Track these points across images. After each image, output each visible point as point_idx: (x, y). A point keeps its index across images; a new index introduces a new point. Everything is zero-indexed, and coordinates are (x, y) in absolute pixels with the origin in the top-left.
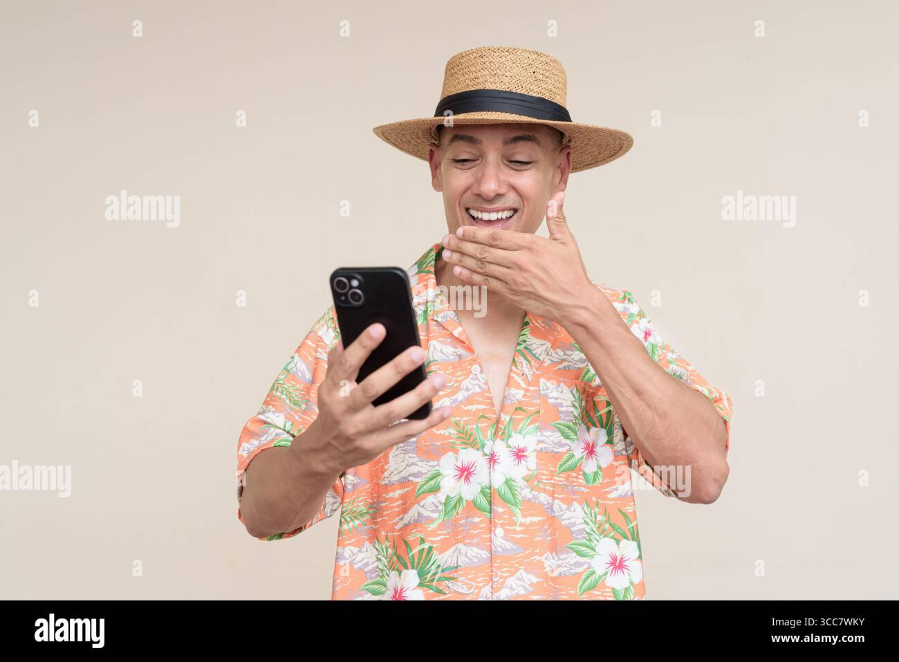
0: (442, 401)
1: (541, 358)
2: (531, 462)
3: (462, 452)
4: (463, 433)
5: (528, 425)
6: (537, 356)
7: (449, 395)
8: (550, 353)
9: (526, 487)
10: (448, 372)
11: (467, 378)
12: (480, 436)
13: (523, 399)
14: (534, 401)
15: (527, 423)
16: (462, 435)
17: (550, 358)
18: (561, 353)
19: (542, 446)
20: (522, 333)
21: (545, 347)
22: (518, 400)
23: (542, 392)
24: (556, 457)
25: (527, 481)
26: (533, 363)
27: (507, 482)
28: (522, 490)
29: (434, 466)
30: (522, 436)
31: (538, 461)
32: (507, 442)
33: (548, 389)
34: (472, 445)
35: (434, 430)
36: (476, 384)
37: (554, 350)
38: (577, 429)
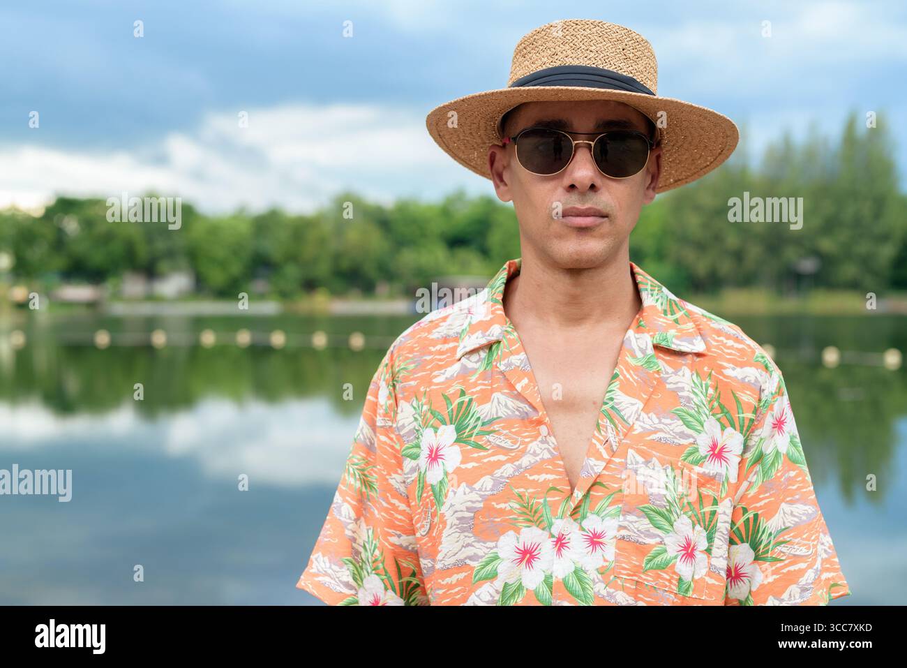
0: (504, 467)
1: (630, 421)
2: (610, 551)
4: (527, 509)
5: (608, 506)
6: (625, 418)
7: (511, 460)
8: (641, 417)
9: (600, 581)
10: (513, 431)
11: (536, 440)
12: (546, 512)
13: (605, 472)
14: (619, 476)
15: (606, 504)
16: (526, 511)
17: (642, 424)
18: (656, 421)
19: (624, 532)
20: (609, 389)
21: (634, 408)
22: (596, 473)
23: (629, 466)
24: (641, 549)
25: (601, 574)
26: (620, 427)
27: (575, 572)
28: (595, 583)
29: (491, 549)
30: (600, 519)
31: (617, 551)
32: (581, 523)
33: (637, 463)
34: (538, 523)
35: (493, 503)
36: (545, 449)
37: (647, 414)
38: (673, 519)
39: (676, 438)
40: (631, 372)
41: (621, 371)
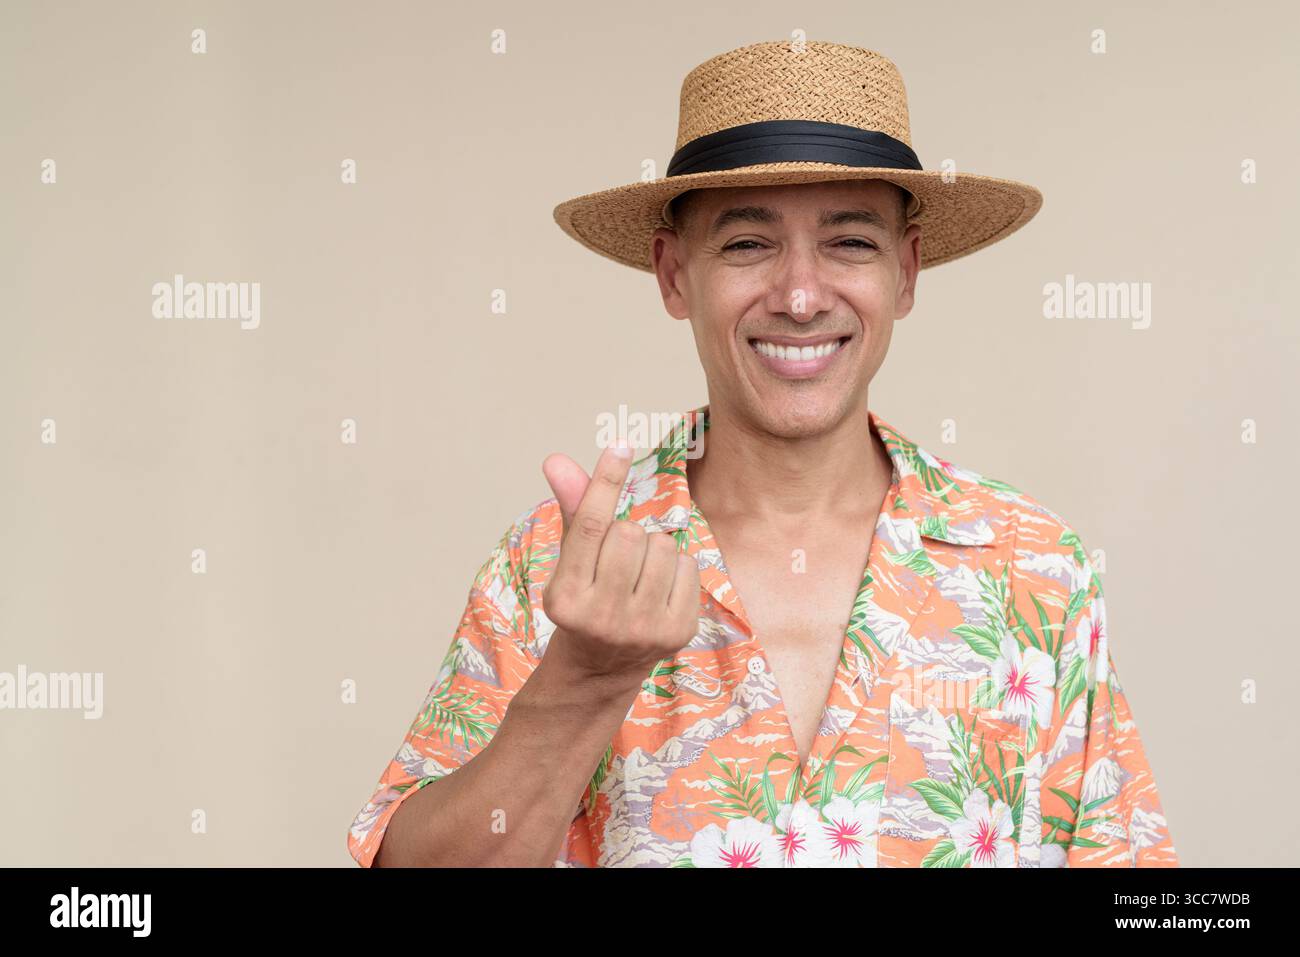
0: (698, 725)
1: (891, 650)
2: (869, 853)
3: (733, 824)
4: (738, 789)
5: (864, 783)
6: (883, 645)
7: (711, 714)
8: (908, 646)
10: (709, 669)
12: (768, 794)
13: (856, 730)
14: (879, 737)
15: (861, 780)
16: (736, 793)
17: (910, 654)
18: (930, 647)
19: (889, 824)
20: (858, 601)
21: (896, 630)
22: (841, 729)
23: (894, 721)
24: (916, 847)
26: (875, 657)
29: (681, 852)
30: (850, 802)
31: (881, 854)
32: (821, 810)
33: (905, 715)
34: (754, 811)
35: (684, 780)
36: (758, 694)
37: (917, 639)
38: (962, 796)
39: (960, 671)
40: (891, 575)
41: (875, 571)
